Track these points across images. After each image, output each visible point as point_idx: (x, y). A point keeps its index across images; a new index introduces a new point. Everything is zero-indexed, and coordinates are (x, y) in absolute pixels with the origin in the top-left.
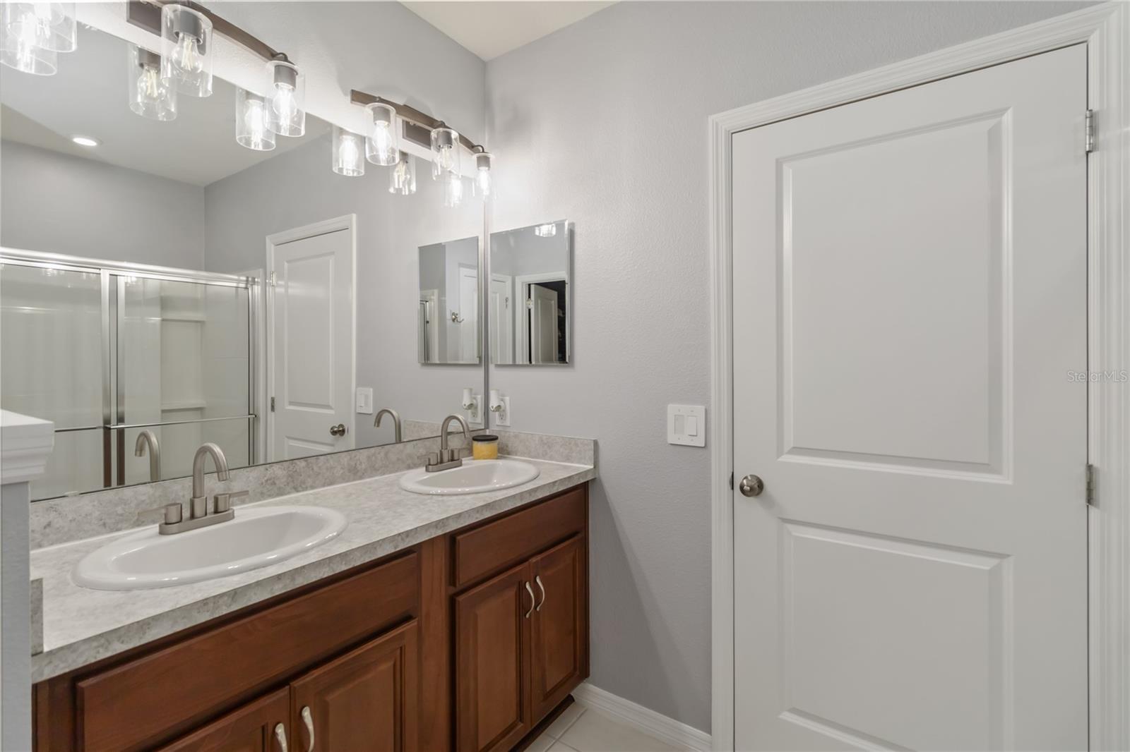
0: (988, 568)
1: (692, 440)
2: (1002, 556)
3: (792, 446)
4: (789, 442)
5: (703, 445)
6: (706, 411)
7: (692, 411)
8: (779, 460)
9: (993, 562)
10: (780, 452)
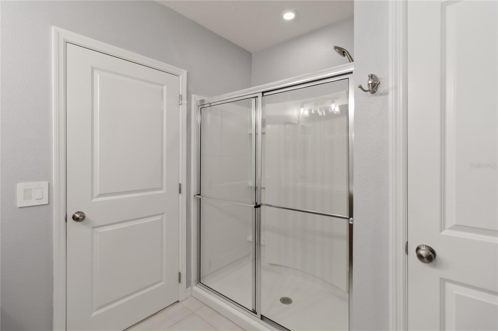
0: (160, 218)
1: (38, 202)
2: (163, 214)
3: (98, 194)
4: (97, 192)
5: (47, 203)
6: (49, 184)
7: (39, 185)
8: (92, 201)
9: (161, 216)
10: (92, 198)
